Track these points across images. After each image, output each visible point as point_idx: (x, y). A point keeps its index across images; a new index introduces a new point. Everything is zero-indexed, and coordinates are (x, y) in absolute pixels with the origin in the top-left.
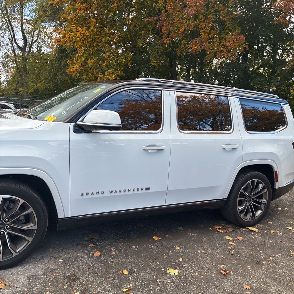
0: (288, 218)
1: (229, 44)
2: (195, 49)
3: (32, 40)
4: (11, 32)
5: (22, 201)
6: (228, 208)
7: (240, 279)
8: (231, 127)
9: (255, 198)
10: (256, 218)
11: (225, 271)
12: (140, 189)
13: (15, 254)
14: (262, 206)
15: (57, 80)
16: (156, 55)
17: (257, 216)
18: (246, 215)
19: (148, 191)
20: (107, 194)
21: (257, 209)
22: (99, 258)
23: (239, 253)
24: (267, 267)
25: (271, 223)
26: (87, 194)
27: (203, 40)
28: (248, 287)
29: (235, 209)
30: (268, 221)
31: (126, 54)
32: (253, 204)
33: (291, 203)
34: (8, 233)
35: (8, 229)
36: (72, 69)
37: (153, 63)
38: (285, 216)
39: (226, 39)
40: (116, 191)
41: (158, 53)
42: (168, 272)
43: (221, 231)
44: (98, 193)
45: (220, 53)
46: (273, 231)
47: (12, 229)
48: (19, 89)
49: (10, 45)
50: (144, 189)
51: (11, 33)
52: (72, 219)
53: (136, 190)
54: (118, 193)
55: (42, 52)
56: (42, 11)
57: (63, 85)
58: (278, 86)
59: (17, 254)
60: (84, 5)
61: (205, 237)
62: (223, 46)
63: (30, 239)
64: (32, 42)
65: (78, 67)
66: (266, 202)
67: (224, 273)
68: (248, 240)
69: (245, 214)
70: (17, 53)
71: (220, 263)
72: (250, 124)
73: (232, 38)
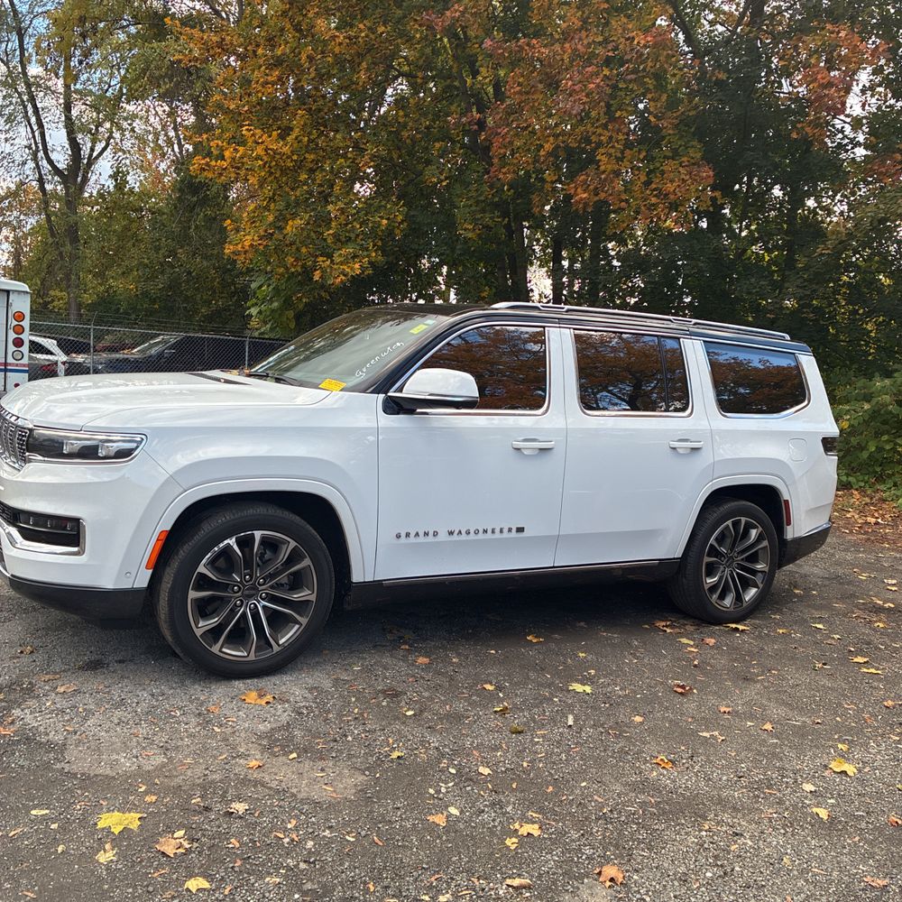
0: (816, 610)
1: (670, 187)
2: (582, 199)
3: (92, 150)
4: (35, 128)
5: (293, 544)
6: (684, 580)
7: (713, 700)
8: (687, 404)
9: (742, 559)
10: (745, 604)
11: (683, 687)
12: (505, 530)
13: (276, 648)
14: (759, 579)
15: (178, 270)
16: (474, 208)
17: (747, 599)
18: (722, 597)
19: (520, 535)
20: (443, 536)
21: (746, 584)
22: (427, 668)
23: (709, 664)
24: (766, 684)
25: (778, 617)
26: (408, 535)
27: (603, 176)
28: (727, 710)
29: (700, 583)
30: (771, 614)
31: (389, 206)
32: (737, 573)
33: (827, 583)
34: (264, 607)
35: (263, 599)
36: (240, 246)
37: (465, 230)
38: (809, 606)
39: (663, 173)
40: (460, 532)
41: (478, 202)
42: (571, 688)
43: (668, 631)
44: (426, 534)
45: (649, 209)
46: (781, 631)
47: (273, 599)
48: (52, 293)
49: (31, 164)
50: (514, 530)
51: (33, 132)
52: (377, 585)
53: (497, 531)
54: (464, 537)
55: (128, 187)
56: (146, 79)
57: (195, 283)
58: (801, 299)
59: (280, 649)
60: (277, 73)
61: (636, 640)
62: (655, 193)
63: (304, 621)
64: (91, 155)
65: (256, 238)
66: (767, 570)
67: (680, 690)
68: (727, 645)
69: (720, 594)
70: (48, 187)
71: (671, 678)
72: (729, 396)
73: (679, 172)
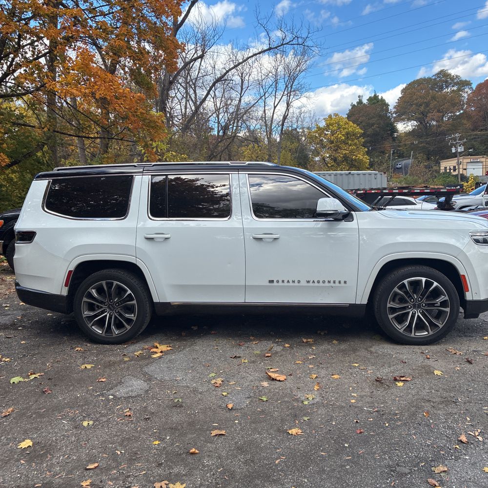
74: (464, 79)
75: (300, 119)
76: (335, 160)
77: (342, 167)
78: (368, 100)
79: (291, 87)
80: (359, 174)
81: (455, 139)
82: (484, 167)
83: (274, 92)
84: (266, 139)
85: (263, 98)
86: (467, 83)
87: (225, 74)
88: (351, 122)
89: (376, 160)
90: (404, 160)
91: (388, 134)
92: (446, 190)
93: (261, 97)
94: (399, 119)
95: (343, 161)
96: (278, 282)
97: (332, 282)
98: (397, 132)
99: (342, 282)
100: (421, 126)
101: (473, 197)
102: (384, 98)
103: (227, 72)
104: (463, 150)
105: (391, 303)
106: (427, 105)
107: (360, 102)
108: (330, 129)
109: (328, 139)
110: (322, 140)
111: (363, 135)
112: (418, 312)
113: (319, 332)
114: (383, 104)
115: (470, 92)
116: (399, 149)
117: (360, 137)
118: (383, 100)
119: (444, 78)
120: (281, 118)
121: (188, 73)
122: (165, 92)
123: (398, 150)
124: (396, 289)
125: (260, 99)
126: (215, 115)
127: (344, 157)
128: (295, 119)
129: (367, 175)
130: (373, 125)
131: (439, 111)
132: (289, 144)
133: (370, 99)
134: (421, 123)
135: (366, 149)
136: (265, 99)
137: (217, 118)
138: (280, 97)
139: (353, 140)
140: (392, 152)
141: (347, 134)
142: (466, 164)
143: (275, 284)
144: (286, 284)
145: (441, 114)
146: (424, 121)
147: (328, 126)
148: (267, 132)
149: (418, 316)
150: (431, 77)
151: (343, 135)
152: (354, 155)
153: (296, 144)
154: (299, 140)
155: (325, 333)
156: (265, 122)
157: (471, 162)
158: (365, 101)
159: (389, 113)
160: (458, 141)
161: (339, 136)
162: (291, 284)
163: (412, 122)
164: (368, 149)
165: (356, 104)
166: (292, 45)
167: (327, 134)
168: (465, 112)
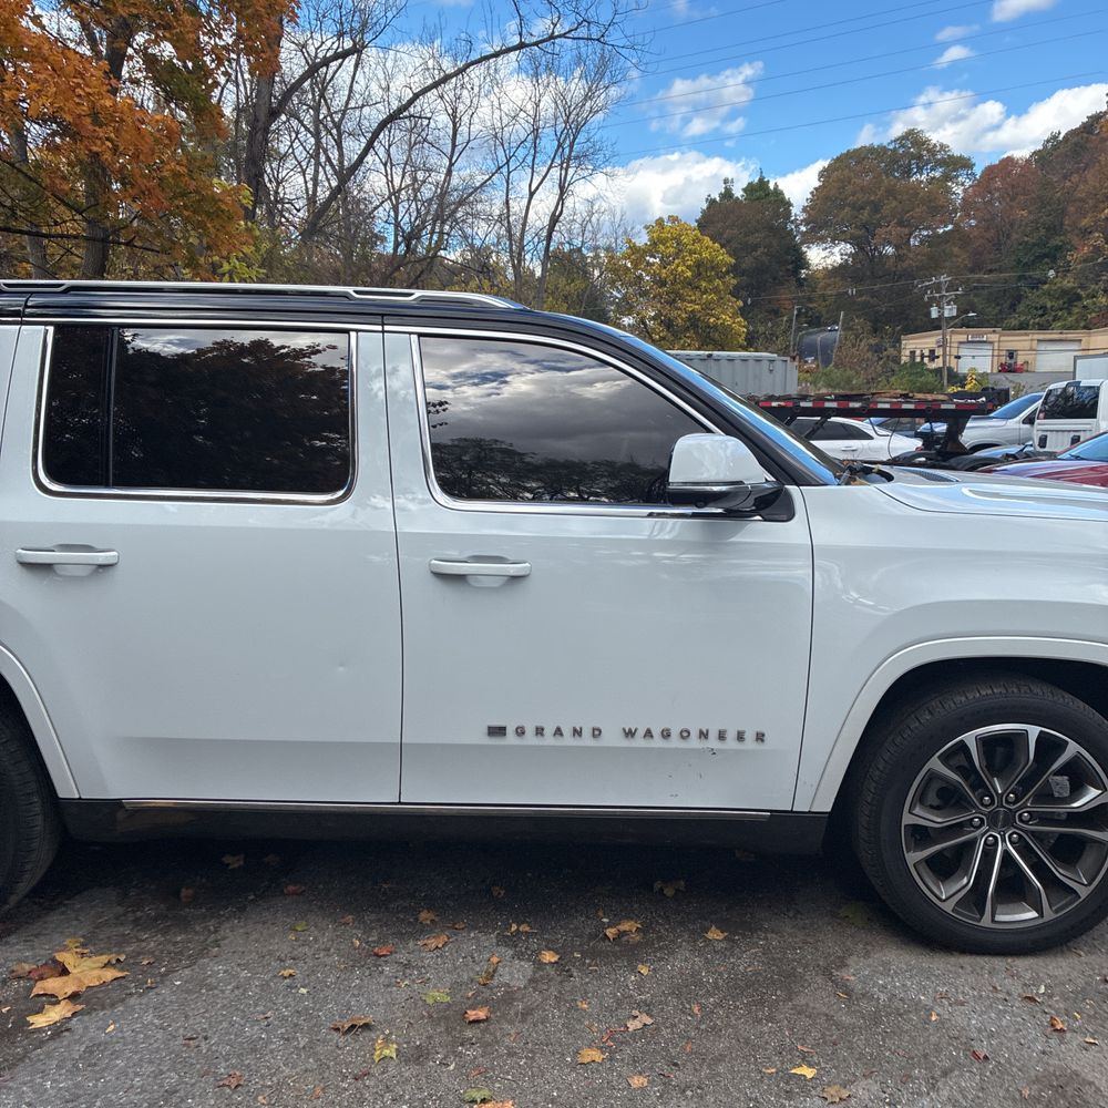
74: (957, 153)
75: (589, 227)
76: (669, 324)
77: (685, 342)
78: (744, 190)
79: (571, 146)
80: (731, 360)
81: (938, 287)
82: (996, 353)
83: (530, 158)
84: (510, 270)
85: (505, 170)
86: (964, 163)
87: (411, 102)
88: (707, 238)
89: (761, 329)
90: (821, 331)
91: (788, 270)
92: (953, 407)
93: (499, 168)
94: (813, 237)
95: (687, 329)
96: (520, 732)
97: (713, 735)
98: (807, 268)
99: (750, 736)
100: (861, 256)
101: (1002, 423)
102: (780, 188)
103: (416, 96)
104: (955, 314)
105: (917, 810)
106: (876, 208)
107: (727, 194)
108: (658, 252)
109: (654, 275)
110: (640, 278)
111: (734, 269)
112: (1004, 840)
113: (657, 886)
114: (780, 202)
115: (968, 183)
116: (811, 306)
117: (728, 272)
118: (778, 193)
119: (915, 149)
120: (546, 222)
121: (322, 96)
122: (259, 137)
123: (808, 309)
124: (935, 764)
125: (496, 172)
126: (387, 205)
127: (689, 319)
128: (577, 226)
129: (751, 362)
130: (755, 247)
131: (900, 224)
132: (565, 282)
133: (750, 189)
134: (861, 249)
135: (740, 303)
136: (509, 173)
137: (392, 213)
138: (545, 169)
139: (710, 281)
140: (795, 312)
141: (699, 264)
142: (956, 345)
143: (511, 738)
144: (549, 739)
145: (907, 231)
146: (869, 243)
147: (654, 244)
148: (511, 251)
149: (1006, 853)
150: (885, 144)
151: (688, 267)
152: (713, 316)
153: (579, 284)
154: (586, 275)
155: (677, 890)
156: (509, 230)
157: (968, 342)
158: (738, 193)
159: (792, 222)
160: (944, 293)
161: (680, 269)
162: (568, 740)
163: (843, 245)
164: (745, 302)
165: (718, 199)
166: (574, 39)
167: (653, 264)
168: (957, 228)
